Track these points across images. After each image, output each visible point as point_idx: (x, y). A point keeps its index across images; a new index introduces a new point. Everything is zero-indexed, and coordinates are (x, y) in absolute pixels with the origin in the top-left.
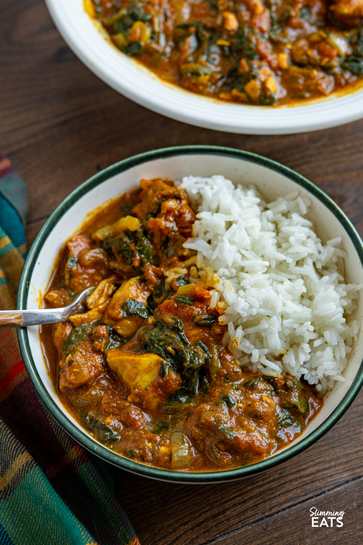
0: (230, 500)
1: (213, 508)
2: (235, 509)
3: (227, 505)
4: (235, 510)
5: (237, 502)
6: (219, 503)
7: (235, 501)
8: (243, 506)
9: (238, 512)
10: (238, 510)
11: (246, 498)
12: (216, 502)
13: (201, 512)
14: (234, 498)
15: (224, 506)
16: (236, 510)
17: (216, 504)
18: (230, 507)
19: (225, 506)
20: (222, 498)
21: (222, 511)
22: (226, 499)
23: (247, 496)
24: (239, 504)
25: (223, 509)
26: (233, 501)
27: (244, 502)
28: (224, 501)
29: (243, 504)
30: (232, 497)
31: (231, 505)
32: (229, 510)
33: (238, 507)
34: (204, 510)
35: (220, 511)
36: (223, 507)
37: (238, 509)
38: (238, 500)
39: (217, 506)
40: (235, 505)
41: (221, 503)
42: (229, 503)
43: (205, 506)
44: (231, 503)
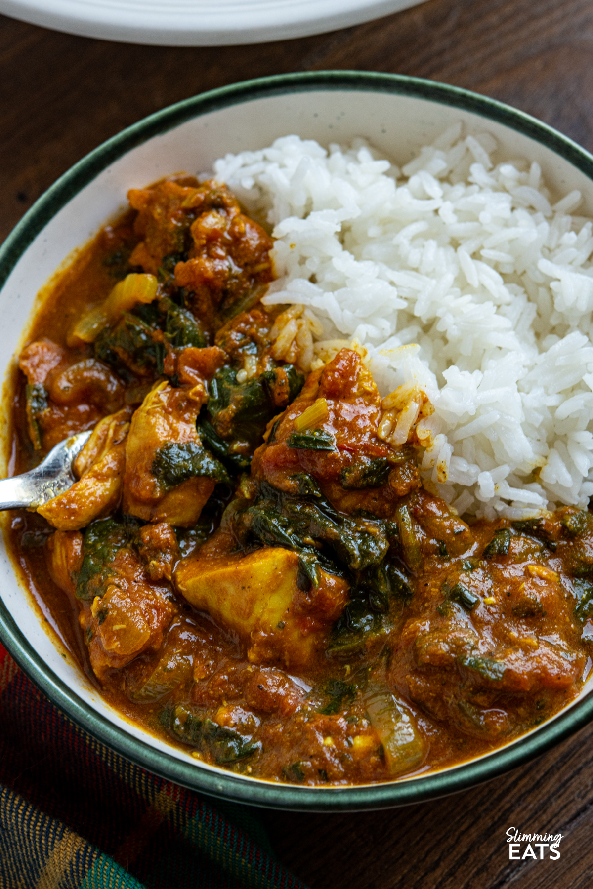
0: (508, 790)
1: (479, 818)
2: (525, 805)
3: (506, 803)
4: (524, 809)
5: (523, 791)
6: (488, 804)
7: (520, 790)
8: (536, 796)
9: (531, 810)
10: (531, 806)
11: (538, 777)
12: (481, 803)
13: (457, 833)
14: (515, 783)
15: (499, 807)
16: (526, 807)
17: (483, 808)
18: (512, 806)
19: (502, 807)
20: (491, 792)
21: (499, 819)
22: (500, 792)
23: (538, 772)
24: (529, 792)
25: (500, 814)
26: (516, 790)
27: (538, 785)
28: (495, 796)
29: (536, 792)
30: (508, 783)
31: (514, 800)
32: (513, 812)
33: (529, 799)
34: (463, 828)
35: (496, 818)
36: (499, 810)
37: (529, 804)
38: (524, 786)
39: (486, 810)
40: (521, 798)
41: (492, 803)
42: (507, 798)
43: (462, 818)
44: (513, 797)
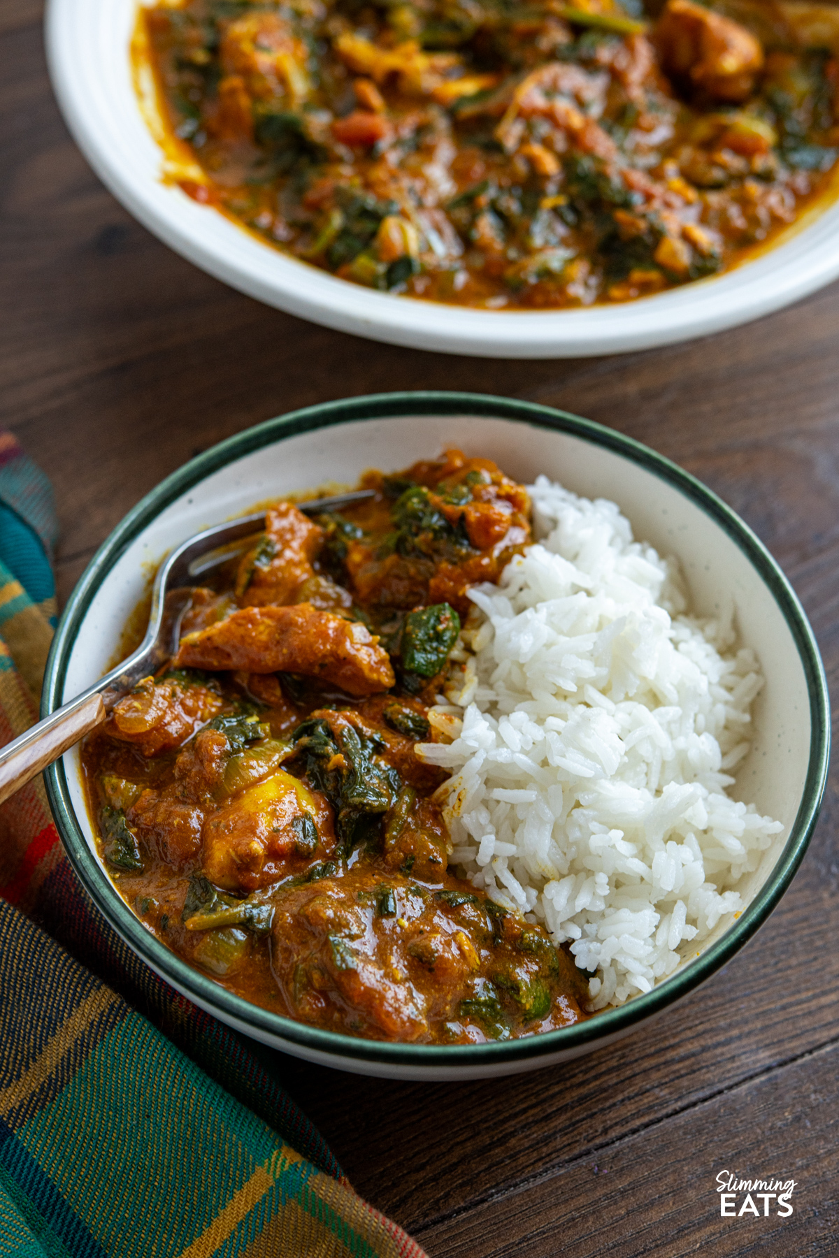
0: (516, 1115)
1: (478, 1134)
2: (528, 1133)
3: (510, 1126)
4: (526, 1137)
5: (531, 1119)
6: (491, 1123)
7: (527, 1118)
8: (543, 1128)
9: (534, 1139)
10: (535, 1135)
11: (549, 1111)
12: (485, 1120)
13: (452, 1143)
14: (525, 1111)
15: (501, 1129)
16: (530, 1135)
17: (485, 1125)
18: (515, 1131)
19: (506, 1129)
20: (498, 1112)
21: (499, 1140)
22: (506, 1114)
23: (551, 1105)
24: (536, 1122)
25: (500, 1136)
26: (523, 1117)
27: (548, 1118)
28: (501, 1117)
29: (544, 1124)
30: (517, 1109)
31: (518, 1126)
32: (514, 1136)
33: (534, 1129)
34: (458, 1140)
35: (495, 1139)
36: (501, 1132)
37: (533, 1133)
38: (532, 1116)
39: (487, 1128)
40: (526, 1126)
41: (495, 1124)
42: (513, 1123)
43: (461, 1129)
44: (519, 1122)
